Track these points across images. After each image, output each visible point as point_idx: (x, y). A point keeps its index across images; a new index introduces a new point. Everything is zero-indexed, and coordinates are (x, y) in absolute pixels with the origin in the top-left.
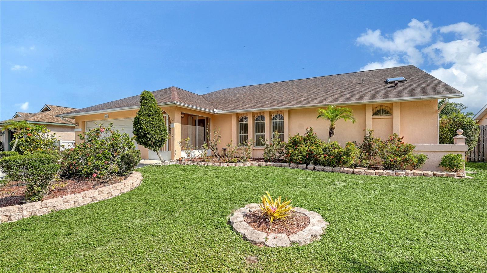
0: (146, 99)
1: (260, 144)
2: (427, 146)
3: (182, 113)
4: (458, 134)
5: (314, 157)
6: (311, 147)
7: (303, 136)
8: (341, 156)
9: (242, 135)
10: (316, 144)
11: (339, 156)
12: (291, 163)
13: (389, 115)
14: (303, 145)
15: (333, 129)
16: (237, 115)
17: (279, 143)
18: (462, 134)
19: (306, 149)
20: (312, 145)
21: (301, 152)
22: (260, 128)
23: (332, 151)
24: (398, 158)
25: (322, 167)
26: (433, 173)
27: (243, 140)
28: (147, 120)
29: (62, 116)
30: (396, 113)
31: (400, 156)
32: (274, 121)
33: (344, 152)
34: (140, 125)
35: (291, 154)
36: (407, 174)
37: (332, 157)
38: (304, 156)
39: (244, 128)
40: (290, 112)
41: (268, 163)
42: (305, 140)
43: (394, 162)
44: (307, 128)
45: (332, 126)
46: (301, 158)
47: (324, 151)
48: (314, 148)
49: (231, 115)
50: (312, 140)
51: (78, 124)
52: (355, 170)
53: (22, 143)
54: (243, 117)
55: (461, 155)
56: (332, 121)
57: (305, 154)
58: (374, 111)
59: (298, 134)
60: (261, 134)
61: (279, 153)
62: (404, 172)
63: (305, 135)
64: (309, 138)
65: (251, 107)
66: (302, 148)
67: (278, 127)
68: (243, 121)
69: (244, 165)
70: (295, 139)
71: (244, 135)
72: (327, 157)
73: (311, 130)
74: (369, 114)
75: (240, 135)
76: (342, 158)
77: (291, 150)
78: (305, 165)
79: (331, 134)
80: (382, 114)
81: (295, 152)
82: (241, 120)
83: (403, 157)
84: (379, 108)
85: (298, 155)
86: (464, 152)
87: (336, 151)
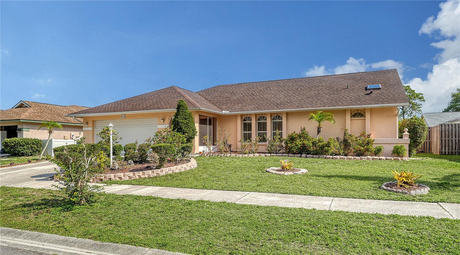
0: (182, 107)
1: (262, 141)
2: (385, 140)
3: (199, 115)
4: (405, 132)
5: (306, 149)
6: (304, 141)
7: (299, 133)
8: (324, 147)
9: (246, 133)
10: (308, 139)
11: (322, 147)
12: (290, 154)
13: (363, 117)
14: (298, 140)
15: (320, 128)
16: (242, 116)
17: (279, 139)
18: (407, 132)
19: (301, 143)
20: (305, 140)
21: (297, 145)
22: (262, 127)
23: (318, 144)
24: (362, 148)
25: (312, 155)
26: (385, 158)
27: (247, 137)
28: (185, 122)
29: (74, 116)
30: (368, 116)
31: (363, 147)
32: (274, 121)
33: (326, 145)
34: (179, 126)
35: (289, 147)
36: (368, 159)
37: (318, 148)
38: (299, 148)
39: (247, 127)
40: (287, 114)
41: (272, 154)
42: (300, 136)
43: (360, 151)
44: (301, 128)
45: (319, 126)
46: (297, 149)
47: (313, 144)
48: (306, 142)
49: (236, 116)
50: (305, 136)
51: (87, 123)
52: (334, 156)
53: (19, 142)
54: (246, 117)
55: (403, 146)
56: (319, 122)
57: (299, 146)
58: (353, 114)
59: (295, 132)
60: (263, 132)
61: (279, 147)
62: (366, 158)
63: (300, 132)
64: (303, 135)
65: (254, 109)
66: (297, 142)
67: (278, 126)
68: (246, 121)
69: (254, 156)
70: (292, 135)
71: (248, 133)
72: (315, 148)
73: (304, 129)
74: (348, 117)
75: (244, 133)
76: (325, 148)
77: (290, 144)
78: (300, 155)
79: (319, 132)
80: (359, 116)
81: (292, 145)
82: (244, 120)
83: (366, 147)
84: (356, 112)
85: (295, 147)
86: (407, 144)
87: (321, 144)
